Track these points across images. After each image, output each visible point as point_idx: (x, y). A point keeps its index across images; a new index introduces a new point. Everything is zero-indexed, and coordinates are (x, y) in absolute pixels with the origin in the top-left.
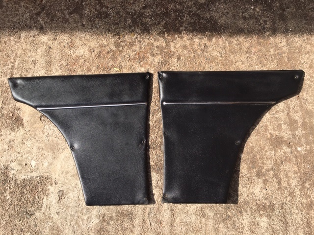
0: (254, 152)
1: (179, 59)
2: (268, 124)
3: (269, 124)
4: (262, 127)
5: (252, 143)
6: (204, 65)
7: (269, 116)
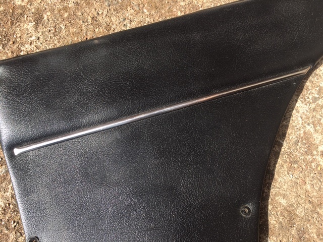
0: (297, 222)
1: (38, 21)
2: (310, 128)
3: (312, 130)
4: (296, 143)
5: (284, 196)
6: (108, 20)
7: (306, 108)
